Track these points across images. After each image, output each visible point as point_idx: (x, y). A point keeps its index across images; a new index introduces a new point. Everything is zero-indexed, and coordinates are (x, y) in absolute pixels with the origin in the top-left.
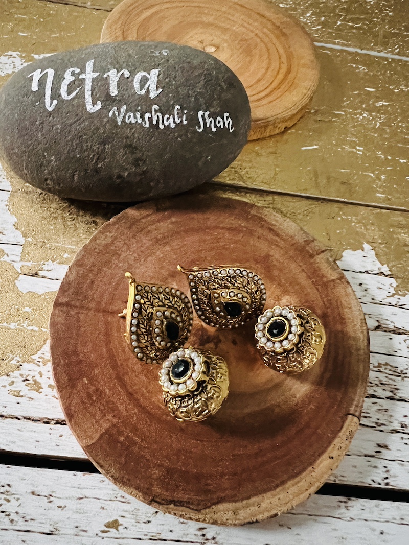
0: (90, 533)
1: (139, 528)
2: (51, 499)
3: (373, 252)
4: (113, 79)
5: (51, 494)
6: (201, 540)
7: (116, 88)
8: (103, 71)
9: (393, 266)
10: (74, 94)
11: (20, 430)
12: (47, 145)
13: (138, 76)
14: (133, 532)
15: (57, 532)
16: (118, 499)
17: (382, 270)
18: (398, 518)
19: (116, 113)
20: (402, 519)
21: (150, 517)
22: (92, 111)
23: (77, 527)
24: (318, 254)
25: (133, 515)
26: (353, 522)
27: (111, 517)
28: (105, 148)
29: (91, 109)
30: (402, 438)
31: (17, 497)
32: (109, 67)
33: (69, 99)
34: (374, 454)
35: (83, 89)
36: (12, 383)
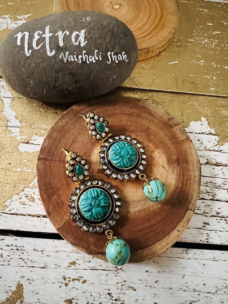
0: (62, 267)
1: (85, 264)
2: (43, 252)
3: (207, 122)
4: (61, 37)
5: (43, 250)
6: (115, 269)
7: (62, 42)
8: (55, 32)
9: (217, 129)
10: (40, 46)
11: (26, 221)
12: (28, 75)
13: (74, 34)
14: (82, 266)
15: (47, 267)
16: (75, 251)
17: (211, 132)
18: (212, 258)
19: (63, 56)
20: (215, 258)
21: (90, 260)
22: (50, 56)
23: (56, 265)
24: (175, 126)
25: (82, 258)
26: (190, 260)
27: (72, 260)
28: (58, 75)
29: (50, 54)
30: (217, 219)
31: (26, 251)
32: (58, 29)
33: (38, 49)
34: (202, 227)
35: (45, 43)
36: (21, 198)
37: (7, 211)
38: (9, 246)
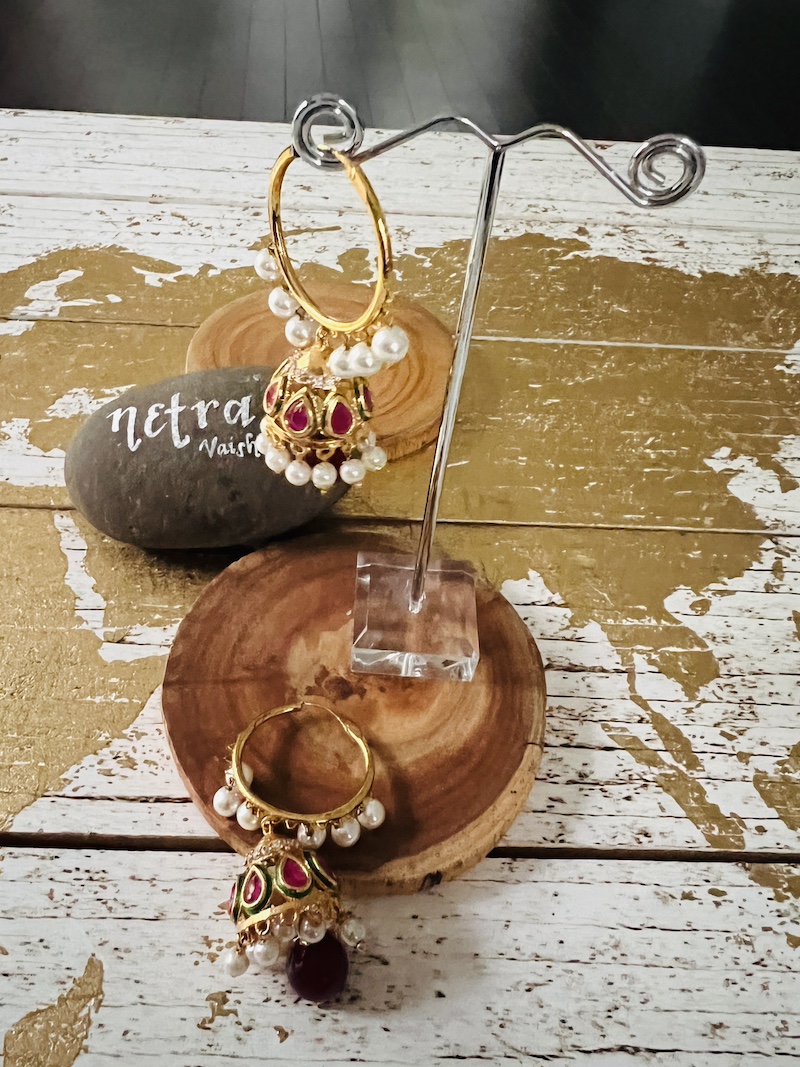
3: (541, 580)
4: (202, 412)
7: (205, 420)
8: (190, 403)
9: (566, 594)
10: (160, 431)
12: (132, 488)
13: (229, 405)
17: (554, 600)
19: (207, 446)
22: (180, 447)
28: (196, 485)
32: (197, 399)
33: (155, 436)
35: (169, 425)
36: (101, 762)
37: (68, 791)
38: (70, 872)
